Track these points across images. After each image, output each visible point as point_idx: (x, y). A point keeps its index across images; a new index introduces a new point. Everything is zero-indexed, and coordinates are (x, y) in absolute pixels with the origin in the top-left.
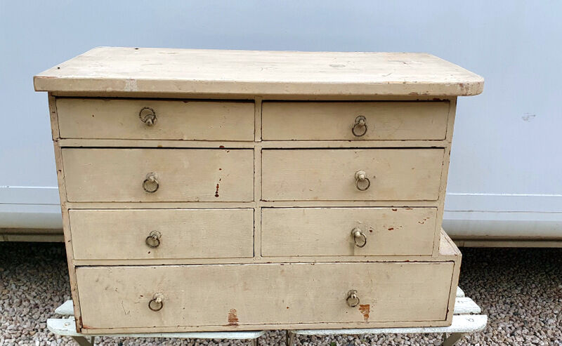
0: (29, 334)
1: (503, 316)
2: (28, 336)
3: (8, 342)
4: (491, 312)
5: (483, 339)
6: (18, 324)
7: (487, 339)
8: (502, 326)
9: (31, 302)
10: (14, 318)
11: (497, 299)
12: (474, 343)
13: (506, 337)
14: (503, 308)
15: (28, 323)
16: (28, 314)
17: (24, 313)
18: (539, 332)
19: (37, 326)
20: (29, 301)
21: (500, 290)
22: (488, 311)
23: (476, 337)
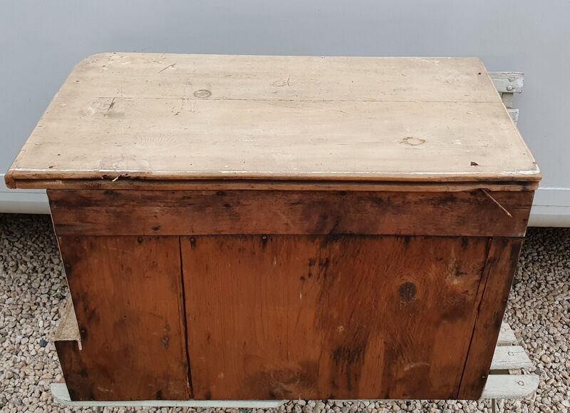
0: (30, 309)
1: (562, 284)
2: (29, 312)
3: (8, 321)
4: (548, 278)
5: (537, 318)
6: (17, 297)
7: (541, 317)
8: (560, 299)
9: (29, 265)
10: (12, 289)
11: (556, 261)
12: (526, 323)
13: (562, 315)
14: (563, 273)
15: (28, 296)
16: (26, 282)
17: (23, 280)
19: (39, 299)
20: (26, 265)
21: (561, 248)
22: (545, 277)
23: (529, 314)
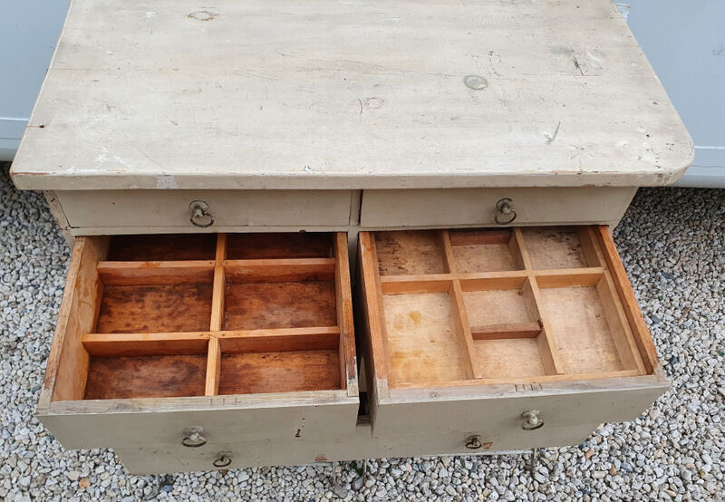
2: (59, 263)
6: (44, 248)
10: (37, 238)
17: (47, 229)
18: (643, 259)
